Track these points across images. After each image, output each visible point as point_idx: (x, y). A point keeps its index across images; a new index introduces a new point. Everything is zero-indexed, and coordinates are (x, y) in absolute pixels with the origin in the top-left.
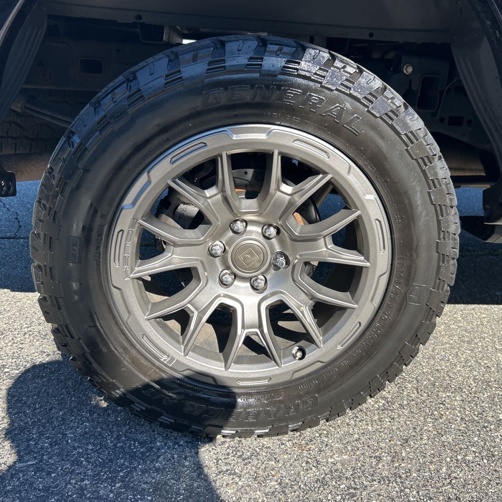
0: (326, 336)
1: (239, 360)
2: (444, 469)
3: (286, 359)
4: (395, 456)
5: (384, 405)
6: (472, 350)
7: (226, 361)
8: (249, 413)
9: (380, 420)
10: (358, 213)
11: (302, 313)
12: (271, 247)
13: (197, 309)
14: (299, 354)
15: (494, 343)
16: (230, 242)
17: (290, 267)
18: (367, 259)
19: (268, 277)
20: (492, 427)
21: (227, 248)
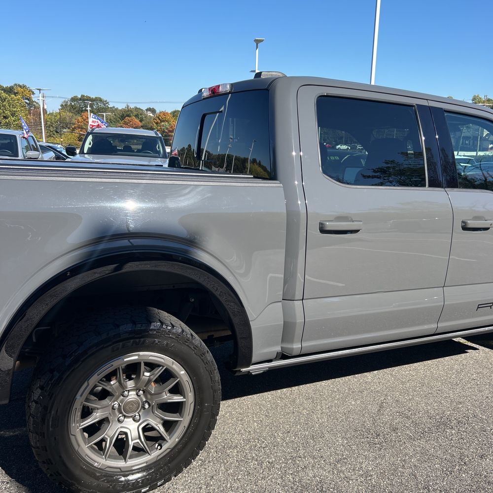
0: (170, 436)
1: (131, 457)
2: (229, 485)
3: (153, 451)
4: (208, 485)
5: (201, 463)
6: (242, 425)
7: (125, 459)
8: (138, 482)
9: (200, 471)
10: (178, 379)
11: (159, 427)
12: (141, 399)
13: (109, 437)
14: (159, 447)
15: (253, 417)
16: (122, 401)
17: (151, 407)
18: (184, 398)
19: (140, 414)
20: (250, 461)
21: (120, 404)
